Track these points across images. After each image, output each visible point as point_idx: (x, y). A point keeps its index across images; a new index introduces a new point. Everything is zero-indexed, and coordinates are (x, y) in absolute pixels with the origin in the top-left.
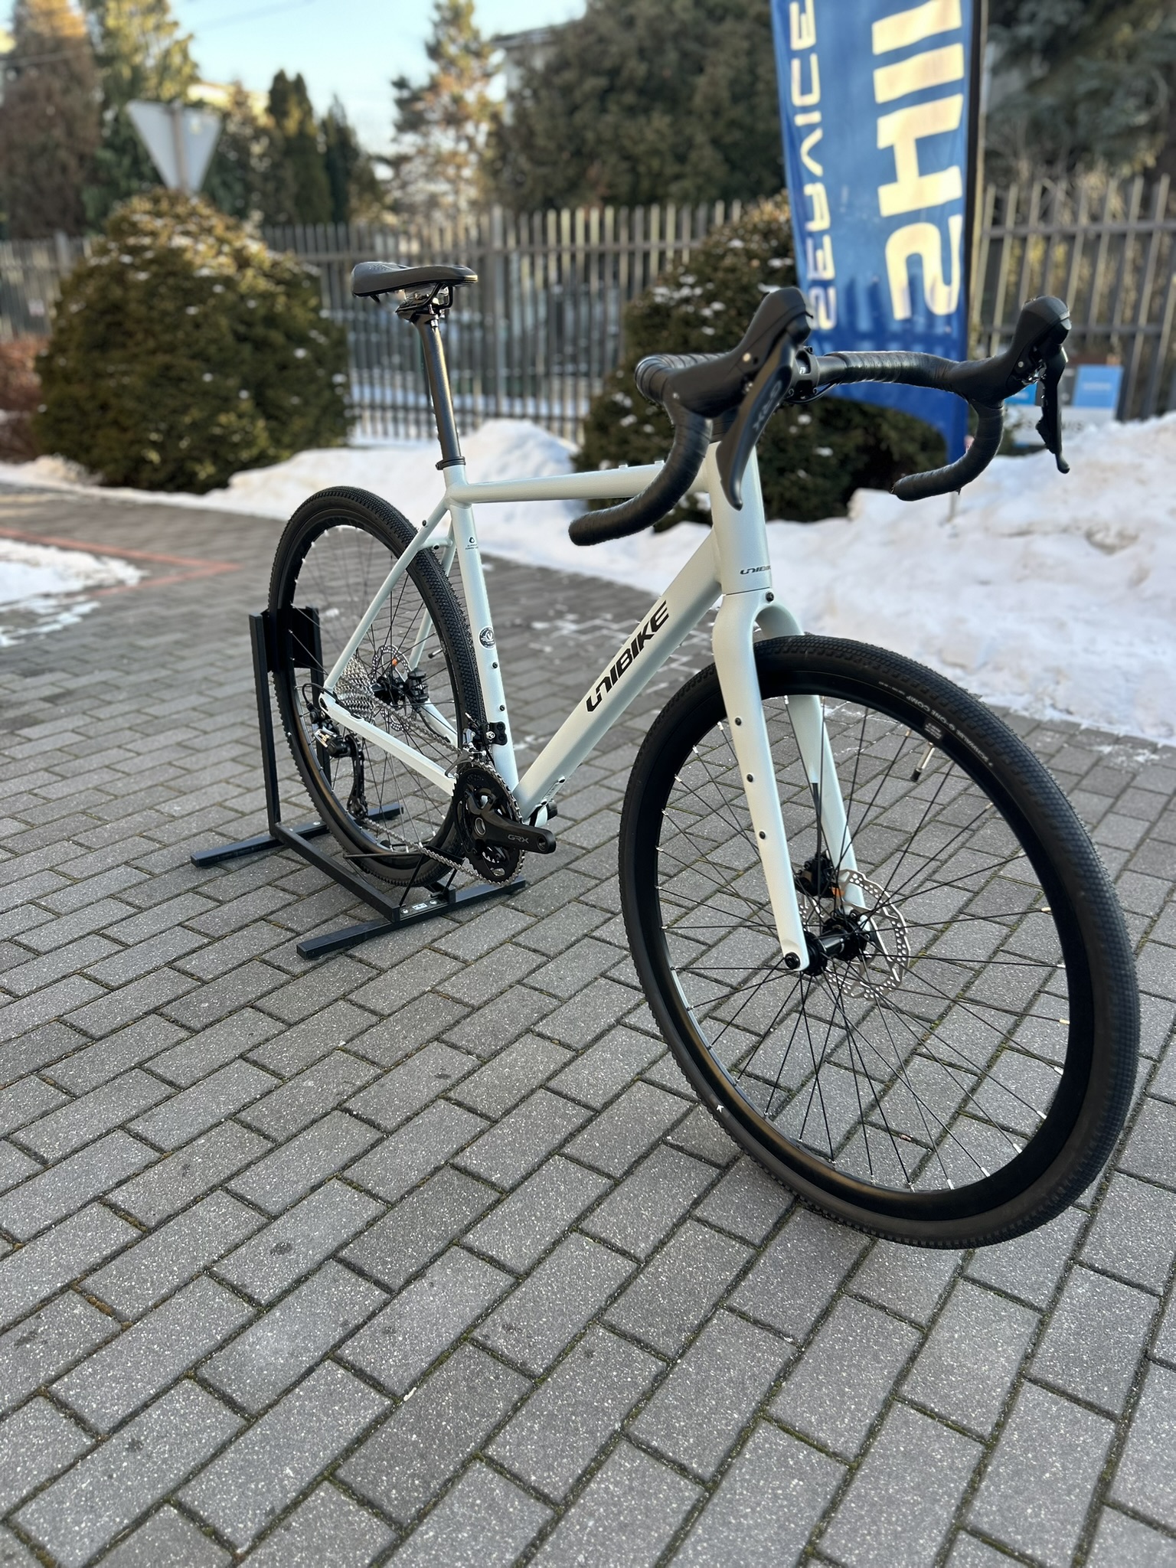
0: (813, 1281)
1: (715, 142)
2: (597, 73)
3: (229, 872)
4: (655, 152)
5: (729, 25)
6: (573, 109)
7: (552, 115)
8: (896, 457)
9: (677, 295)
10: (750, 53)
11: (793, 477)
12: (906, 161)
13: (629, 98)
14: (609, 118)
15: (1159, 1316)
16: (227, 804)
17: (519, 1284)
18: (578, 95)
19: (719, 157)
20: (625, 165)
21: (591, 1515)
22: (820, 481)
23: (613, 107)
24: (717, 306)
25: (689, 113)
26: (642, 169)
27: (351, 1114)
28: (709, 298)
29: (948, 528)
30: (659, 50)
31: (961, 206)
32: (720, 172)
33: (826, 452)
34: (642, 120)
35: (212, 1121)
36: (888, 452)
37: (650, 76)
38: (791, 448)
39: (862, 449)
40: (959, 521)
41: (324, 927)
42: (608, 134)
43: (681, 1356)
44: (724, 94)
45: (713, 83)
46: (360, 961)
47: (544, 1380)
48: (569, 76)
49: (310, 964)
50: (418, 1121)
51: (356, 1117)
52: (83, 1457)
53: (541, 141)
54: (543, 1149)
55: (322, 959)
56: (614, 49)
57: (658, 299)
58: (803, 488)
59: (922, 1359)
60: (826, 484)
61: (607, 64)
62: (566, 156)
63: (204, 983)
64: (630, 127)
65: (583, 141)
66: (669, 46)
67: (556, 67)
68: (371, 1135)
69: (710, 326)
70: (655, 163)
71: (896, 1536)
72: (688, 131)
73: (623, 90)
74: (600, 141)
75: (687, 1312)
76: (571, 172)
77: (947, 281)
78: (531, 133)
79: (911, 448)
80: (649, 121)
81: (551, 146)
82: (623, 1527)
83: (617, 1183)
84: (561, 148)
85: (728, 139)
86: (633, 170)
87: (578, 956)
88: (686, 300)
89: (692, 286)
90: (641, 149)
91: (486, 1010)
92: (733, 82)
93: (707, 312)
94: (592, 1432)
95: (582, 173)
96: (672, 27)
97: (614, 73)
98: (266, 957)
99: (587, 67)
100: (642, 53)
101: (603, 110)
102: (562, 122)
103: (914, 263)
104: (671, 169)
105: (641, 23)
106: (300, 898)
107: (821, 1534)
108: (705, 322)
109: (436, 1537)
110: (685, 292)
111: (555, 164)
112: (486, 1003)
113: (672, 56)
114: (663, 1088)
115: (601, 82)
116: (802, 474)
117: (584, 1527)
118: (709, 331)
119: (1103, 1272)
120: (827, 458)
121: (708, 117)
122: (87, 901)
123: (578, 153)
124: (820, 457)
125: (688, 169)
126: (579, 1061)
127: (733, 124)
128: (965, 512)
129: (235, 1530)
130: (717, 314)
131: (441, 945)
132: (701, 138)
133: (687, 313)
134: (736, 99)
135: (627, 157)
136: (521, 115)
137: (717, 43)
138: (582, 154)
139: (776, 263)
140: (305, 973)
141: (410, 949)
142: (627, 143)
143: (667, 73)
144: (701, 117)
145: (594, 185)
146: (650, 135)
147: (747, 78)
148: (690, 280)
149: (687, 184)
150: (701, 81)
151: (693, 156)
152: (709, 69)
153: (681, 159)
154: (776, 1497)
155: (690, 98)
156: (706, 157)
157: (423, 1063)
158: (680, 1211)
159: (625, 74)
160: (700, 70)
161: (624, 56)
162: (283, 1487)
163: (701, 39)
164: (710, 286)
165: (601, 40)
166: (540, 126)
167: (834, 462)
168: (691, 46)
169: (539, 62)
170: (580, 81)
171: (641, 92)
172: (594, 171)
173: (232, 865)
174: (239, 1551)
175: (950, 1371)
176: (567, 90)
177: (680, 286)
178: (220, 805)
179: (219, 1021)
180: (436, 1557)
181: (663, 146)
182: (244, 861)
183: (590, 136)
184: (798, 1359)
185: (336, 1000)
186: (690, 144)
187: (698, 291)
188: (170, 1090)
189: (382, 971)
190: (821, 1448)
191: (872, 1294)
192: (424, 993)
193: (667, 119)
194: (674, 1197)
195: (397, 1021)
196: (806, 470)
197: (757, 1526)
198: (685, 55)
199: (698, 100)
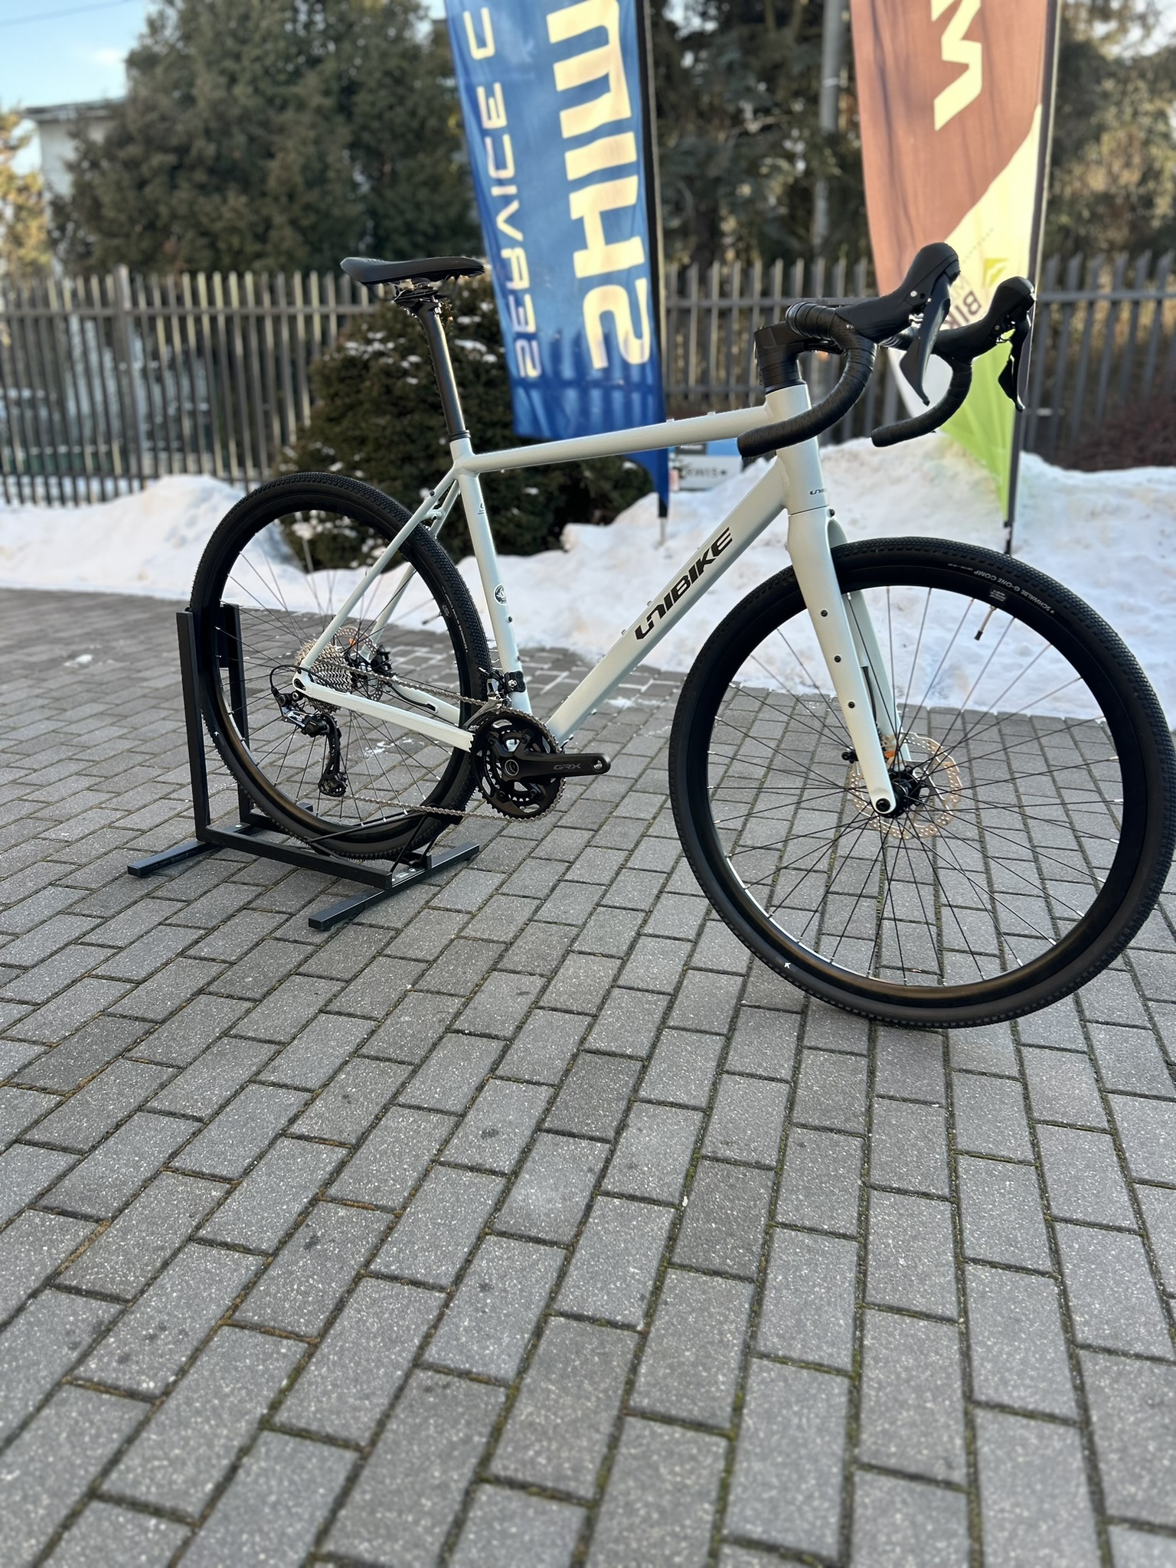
0: (924, 1068)
1: (293, 223)
2: (165, 150)
3: (172, 879)
4: (233, 230)
5: (289, 115)
6: (141, 184)
7: (119, 187)
8: (593, 495)
9: (370, 349)
10: (317, 142)
11: (509, 515)
12: (594, 231)
13: (200, 176)
14: (184, 193)
15: (1159, 1039)
16: (116, 824)
17: (709, 1116)
18: (145, 169)
19: (300, 238)
20: (203, 241)
21: (887, 1236)
22: (532, 518)
23: (184, 185)
24: (414, 359)
25: (264, 194)
26: (222, 245)
27: (463, 1033)
28: (404, 353)
29: (662, 551)
30: (226, 132)
31: (647, 270)
32: (302, 253)
33: (534, 491)
34: (216, 198)
35: (338, 1062)
36: (586, 490)
37: (218, 157)
38: (502, 488)
39: (562, 488)
40: (670, 544)
41: (313, 905)
42: (183, 210)
43: (869, 1131)
44: (299, 179)
45: (285, 167)
46: (371, 926)
47: (782, 1169)
48: (133, 150)
49: (326, 935)
50: (528, 1026)
51: (470, 1034)
52: (446, 1305)
53: (109, 213)
54: (652, 1028)
55: (333, 929)
56: (179, 127)
57: (353, 353)
58: (519, 526)
59: (1032, 1096)
60: (536, 521)
61: (174, 141)
62: (138, 228)
63: (232, 964)
64: (206, 205)
65: (157, 215)
66: (235, 130)
67: (120, 140)
68: (496, 1046)
69: (413, 377)
70: (236, 241)
71: (1097, 1196)
72: (265, 212)
73: (193, 168)
74: (174, 216)
75: (851, 1104)
76: (145, 244)
77: (639, 335)
78: (97, 204)
79: (607, 486)
80: (225, 201)
81: (123, 218)
82: (915, 1238)
83: (729, 1039)
84: (132, 221)
85: (305, 222)
86: (213, 246)
87: (565, 896)
88: (380, 354)
89: (383, 341)
90: (219, 225)
91: (520, 942)
92: (305, 168)
93: (405, 364)
94: (846, 1191)
95: (158, 247)
96: (235, 112)
97: (182, 150)
98: (278, 934)
99: (152, 144)
100: (207, 133)
101: (174, 186)
102: (131, 195)
103: (607, 318)
104: (252, 247)
105: (202, 104)
106: (267, 889)
107: (1048, 1207)
108: (405, 373)
109: (785, 1278)
110: (377, 346)
111: (127, 236)
112: (516, 937)
113: (240, 139)
114: (711, 971)
115: (171, 159)
116: (515, 511)
117: (888, 1245)
118: (413, 381)
119: (1107, 1023)
120: (536, 496)
121: (284, 200)
122: (37, 920)
123: (151, 226)
124: (529, 495)
125: (269, 247)
126: (629, 965)
127: (307, 207)
128: (673, 536)
129: (624, 1316)
130: (416, 366)
131: (435, 903)
132: (279, 219)
133: (388, 365)
134: (310, 185)
135: (204, 234)
136: (82, 188)
137: (281, 130)
138: (155, 228)
139: (465, 320)
140: (327, 942)
141: (411, 912)
142: (204, 220)
143: (237, 155)
144: (276, 199)
145: (172, 259)
146: (227, 214)
147: (316, 165)
148: (379, 335)
149: (270, 261)
150: (274, 165)
151: (273, 235)
152: (280, 156)
153: (262, 238)
154: (1003, 1195)
155: (263, 180)
156: (286, 236)
157: (497, 987)
158: (793, 1046)
159: (194, 152)
160: (271, 155)
161: (191, 136)
162: (638, 1281)
163: (265, 124)
164: (402, 341)
165: (163, 118)
166: (107, 198)
167: (541, 499)
168: (258, 132)
169: (98, 135)
170: (146, 157)
171: (211, 171)
172: (170, 246)
173: (173, 871)
174: (639, 1328)
175: (1056, 1099)
176: (131, 165)
177: (369, 342)
178: (110, 826)
179: (274, 989)
180: (797, 1290)
181: (241, 224)
182: (181, 867)
183: (163, 210)
184: (952, 1115)
185: (374, 957)
186: (268, 225)
187: (391, 345)
188: (274, 1047)
189: (398, 932)
190: (1009, 1161)
191: (969, 1067)
192: (452, 941)
193: (243, 199)
194: (780, 1037)
195: (448, 963)
196: (518, 508)
197: (1004, 1214)
198: (252, 139)
199: (272, 183)
